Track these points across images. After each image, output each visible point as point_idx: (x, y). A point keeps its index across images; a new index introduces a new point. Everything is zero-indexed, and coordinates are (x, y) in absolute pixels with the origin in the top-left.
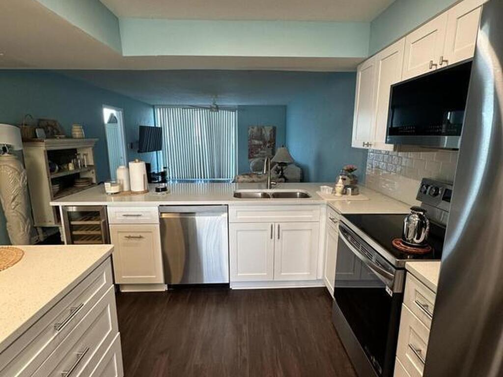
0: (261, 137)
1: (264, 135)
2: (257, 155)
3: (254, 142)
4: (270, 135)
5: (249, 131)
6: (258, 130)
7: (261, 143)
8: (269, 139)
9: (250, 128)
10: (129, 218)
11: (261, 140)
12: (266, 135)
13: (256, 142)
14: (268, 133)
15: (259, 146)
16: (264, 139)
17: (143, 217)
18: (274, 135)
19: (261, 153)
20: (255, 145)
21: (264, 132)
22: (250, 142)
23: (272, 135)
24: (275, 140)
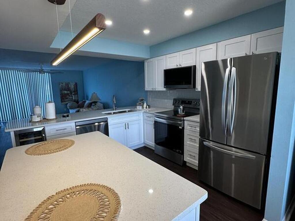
0: (69, 89)
1: (70, 88)
2: (66, 100)
3: (64, 92)
4: (74, 87)
5: (60, 86)
6: (66, 85)
7: (69, 92)
8: (73, 90)
9: (60, 83)
10: (58, 131)
11: (69, 91)
12: (71, 88)
13: (66, 92)
14: (73, 87)
15: (68, 94)
16: (71, 90)
17: (68, 129)
18: (77, 88)
19: (70, 99)
20: (65, 94)
21: (70, 86)
22: (61, 92)
23: (75, 87)
24: (77, 91)
